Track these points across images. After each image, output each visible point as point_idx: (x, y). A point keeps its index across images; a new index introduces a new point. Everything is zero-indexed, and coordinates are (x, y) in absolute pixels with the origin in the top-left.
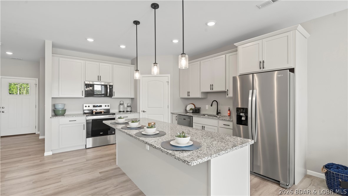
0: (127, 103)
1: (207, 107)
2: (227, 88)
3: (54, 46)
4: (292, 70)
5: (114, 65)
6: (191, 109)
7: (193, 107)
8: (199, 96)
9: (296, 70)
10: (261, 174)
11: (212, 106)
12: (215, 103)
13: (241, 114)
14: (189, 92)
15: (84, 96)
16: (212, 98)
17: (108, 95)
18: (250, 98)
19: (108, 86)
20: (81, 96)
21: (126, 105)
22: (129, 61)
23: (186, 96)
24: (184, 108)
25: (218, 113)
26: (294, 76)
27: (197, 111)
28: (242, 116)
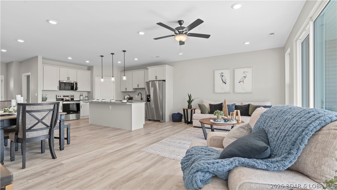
0: (85, 94)
1: (136, 96)
2: (145, 87)
3: (43, 58)
4: (164, 81)
5: (78, 71)
6: (127, 98)
7: (129, 97)
8: (132, 90)
9: (166, 81)
10: (156, 119)
11: (138, 95)
12: (140, 94)
13: (149, 97)
14: (126, 88)
15: (58, 90)
16: (138, 91)
17: (74, 89)
18: (151, 91)
19: (74, 84)
20: (57, 90)
21: (84, 96)
22: (86, 68)
23: (125, 91)
24: (123, 98)
25: (142, 99)
26: (165, 83)
27: (131, 99)
28: (149, 98)
